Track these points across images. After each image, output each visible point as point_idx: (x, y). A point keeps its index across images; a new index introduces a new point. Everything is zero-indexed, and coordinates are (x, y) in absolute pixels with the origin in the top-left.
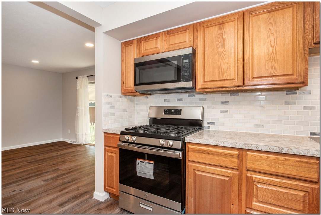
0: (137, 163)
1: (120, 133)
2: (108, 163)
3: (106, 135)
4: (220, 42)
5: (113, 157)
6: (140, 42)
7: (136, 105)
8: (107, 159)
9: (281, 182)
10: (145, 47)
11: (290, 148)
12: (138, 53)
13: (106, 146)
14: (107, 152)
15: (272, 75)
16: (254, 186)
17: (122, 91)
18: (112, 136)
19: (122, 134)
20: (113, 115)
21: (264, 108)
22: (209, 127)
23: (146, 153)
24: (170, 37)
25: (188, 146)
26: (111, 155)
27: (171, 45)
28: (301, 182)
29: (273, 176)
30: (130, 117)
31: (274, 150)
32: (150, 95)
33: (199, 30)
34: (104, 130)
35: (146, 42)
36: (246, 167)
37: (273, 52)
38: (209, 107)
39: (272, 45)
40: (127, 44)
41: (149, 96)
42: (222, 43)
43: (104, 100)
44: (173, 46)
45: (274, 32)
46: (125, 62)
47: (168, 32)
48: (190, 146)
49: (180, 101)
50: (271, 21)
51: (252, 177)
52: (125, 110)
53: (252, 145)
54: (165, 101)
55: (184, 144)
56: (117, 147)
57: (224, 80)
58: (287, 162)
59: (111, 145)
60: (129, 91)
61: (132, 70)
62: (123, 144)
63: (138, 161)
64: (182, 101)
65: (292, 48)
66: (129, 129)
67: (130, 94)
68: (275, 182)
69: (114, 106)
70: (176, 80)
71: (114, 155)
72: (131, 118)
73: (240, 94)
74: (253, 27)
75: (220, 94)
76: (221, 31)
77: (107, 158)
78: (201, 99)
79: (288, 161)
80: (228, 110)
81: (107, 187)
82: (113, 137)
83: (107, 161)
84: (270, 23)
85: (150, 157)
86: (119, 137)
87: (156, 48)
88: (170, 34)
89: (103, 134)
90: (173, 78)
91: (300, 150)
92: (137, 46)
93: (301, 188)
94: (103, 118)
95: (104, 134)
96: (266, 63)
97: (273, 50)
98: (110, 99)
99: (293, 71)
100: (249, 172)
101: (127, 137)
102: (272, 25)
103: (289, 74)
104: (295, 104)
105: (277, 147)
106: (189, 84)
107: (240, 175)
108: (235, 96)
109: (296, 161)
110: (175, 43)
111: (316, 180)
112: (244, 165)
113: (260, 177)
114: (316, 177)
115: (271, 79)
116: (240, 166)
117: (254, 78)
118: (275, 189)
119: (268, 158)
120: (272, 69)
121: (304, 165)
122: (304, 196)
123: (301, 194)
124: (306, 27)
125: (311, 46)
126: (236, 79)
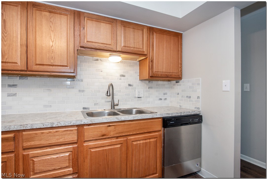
9: (53, 151)
11: (59, 122)
15: (52, 64)
16: (31, 161)
21: (51, 91)
28: (67, 146)
29: (48, 147)
31: (46, 126)
36: (23, 147)
37: (53, 46)
39: (52, 40)
45: (54, 30)
51: (29, 154)
53: (27, 125)
58: (56, 134)
65: (66, 46)
68: (48, 152)
73: (29, 78)
79: (58, 132)
80: (16, 93)
84: (51, 21)
91: (66, 122)
93: (67, 150)
96: (47, 53)
97: (53, 44)
99: (67, 63)
100: (26, 151)
102: (52, 23)
103: (64, 66)
104: (73, 88)
105: (49, 123)
107: (17, 157)
108: (24, 80)
109: (63, 131)
111: (76, 141)
112: (21, 146)
113: (36, 152)
114: (76, 139)
115: (51, 67)
116: (16, 147)
117: (37, 65)
118: (49, 158)
119: (42, 133)
120: (52, 59)
121: (69, 132)
122: (69, 155)
123: (67, 154)
124: (76, 34)
125: (78, 48)
126: (19, 63)
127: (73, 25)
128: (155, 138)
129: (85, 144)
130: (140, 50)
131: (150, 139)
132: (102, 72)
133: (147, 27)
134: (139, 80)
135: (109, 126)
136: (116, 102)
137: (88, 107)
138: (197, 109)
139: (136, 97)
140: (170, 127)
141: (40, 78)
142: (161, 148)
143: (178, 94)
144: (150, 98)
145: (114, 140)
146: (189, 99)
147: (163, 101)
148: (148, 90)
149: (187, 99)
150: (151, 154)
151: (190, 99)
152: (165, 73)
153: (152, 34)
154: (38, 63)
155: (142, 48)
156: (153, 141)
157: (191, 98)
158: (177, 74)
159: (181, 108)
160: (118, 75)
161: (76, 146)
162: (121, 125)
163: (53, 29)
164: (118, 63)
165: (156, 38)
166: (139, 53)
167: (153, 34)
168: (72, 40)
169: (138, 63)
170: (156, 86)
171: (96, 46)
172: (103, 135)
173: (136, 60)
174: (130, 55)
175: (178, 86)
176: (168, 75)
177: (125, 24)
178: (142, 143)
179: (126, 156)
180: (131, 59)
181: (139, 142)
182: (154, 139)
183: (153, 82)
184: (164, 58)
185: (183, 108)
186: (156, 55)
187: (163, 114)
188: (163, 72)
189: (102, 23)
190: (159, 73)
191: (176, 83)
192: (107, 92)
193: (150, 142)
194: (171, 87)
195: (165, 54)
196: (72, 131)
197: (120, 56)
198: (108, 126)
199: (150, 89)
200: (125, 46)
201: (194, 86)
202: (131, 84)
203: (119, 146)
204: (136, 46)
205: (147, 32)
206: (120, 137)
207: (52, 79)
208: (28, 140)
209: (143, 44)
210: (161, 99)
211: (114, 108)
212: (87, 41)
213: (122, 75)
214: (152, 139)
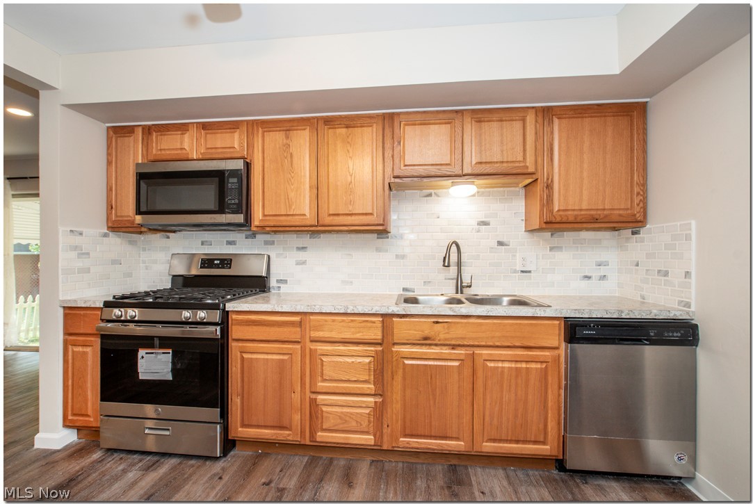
0: (139, 357)
1: (102, 306)
2: (73, 368)
3: (67, 311)
4: (286, 158)
5: (85, 353)
6: (150, 133)
7: (143, 251)
8: (70, 361)
10: (159, 145)
12: (145, 153)
13: (67, 333)
14: (70, 347)
15: (350, 213)
16: (319, 361)
17: (107, 224)
18: (82, 312)
19: (106, 307)
20: (88, 271)
22: (279, 287)
23: (157, 337)
24: (208, 135)
25: (232, 317)
26: (81, 350)
27: (209, 148)
30: (129, 275)
32: (174, 232)
33: (255, 132)
34: (63, 301)
35: (161, 135)
36: (310, 337)
37: (351, 182)
38: (278, 255)
39: (350, 172)
40: (118, 133)
41: (171, 235)
42: (289, 160)
43: (63, 239)
44: (213, 150)
46: (116, 167)
47: (205, 126)
48: (234, 317)
49: (231, 245)
50: (349, 140)
51: (316, 349)
52: (115, 262)
53: (315, 306)
54: (203, 244)
55: (226, 314)
56: (96, 332)
57: (293, 215)
58: (351, 324)
59: (81, 332)
60: (125, 224)
61: (131, 183)
62: (109, 325)
63: (142, 352)
64: (235, 244)
66: (124, 297)
67: (127, 230)
69: (88, 254)
70: (217, 209)
71: (88, 349)
72: (131, 277)
73: (322, 236)
74: (328, 144)
75: (295, 235)
76: (288, 142)
77: (70, 357)
78: (266, 243)
79: (354, 322)
80: (306, 260)
81: (70, 417)
82: (85, 315)
83: (70, 365)
84: (348, 142)
85: (165, 342)
86: (99, 313)
87: (181, 149)
88: (208, 130)
89: (61, 311)
90: (212, 207)
92: (143, 139)
93: (367, 353)
94: (61, 277)
95: (64, 311)
96: (344, 196)
97: (351, 179)
98: (77, 240)
99: (373, 209)
100: (314, 344)
101: (117, 312)
102: (351, 145)
103: (369, 213)
104: (387, 251)
106: (240, 218)
107: (303, 350)
108: (316, 239)
109: (362, 321)
110: (217, 146)
111: (380, 341)
112: (308, 336)
113: (325, 348)
114: (380, 337)
115: (349, 217)
116: (303, 336)
117: (330, 215)
118: (342, 360)
119: (334, 321)
120: (350, 204)
121: (369, 324)
122: (370, 362)
123: (367, 360)
124: (386, 155)
125: (391, 180)
126: (308, 215)
127: (381, 140)
128: (542, 362)
129: (396, 349)
130: (517, 165)
131: (529, 362)
132: (438, 217)
133: (534, 110)
134: (525, 231)
135: (437, 322)
136: (466, 281)
137: (412, 287)
138: (684, 307)
139: (515, 270)
140: (583, 343)
141: (338, 235)
142: (560, 388)
143: (637, 265)
144: (554, 273)
145: (446, 351)
146: (663, 278)
147: (594, 281)
148: (551, 253)
149: (661, 278)
150: (530, 397)
151: (666, 278)
152: (588, 213)
153: (549, 124)
154: (331, 213)
155: (521, 159)
156: (536, 368)
157: (668, 276)
158: (629, 212)
159: (644, 303)
160: (474, 222)
161: (380, 348)
162: (462, 323)
163: (351, 155)
164: (474, 195)
165: (560, 130)
166: (515, 172)
167: (551, 122)
168: (380, 167)
169: (522, 192)
170: (574, 243)
171: (421, 171)
172: (426, 339)
173: (516, 185)
174: (493, 179)
175: (636, 242)
176: (598, 217)
177: (480, 116)
178: (509, 367)
179: (471, 386)
180: (504, 186)
181: (500, 365)
182: (539, 364)
183: (565, 233)
184: (585, 174)
185: (649, 303)
186: (559, 170)
187: (565, 310)
188: (581, 210)
189: (432, 126)
190: (570, 213)
191: (632, 234)
192: (445, 258)
193: (527, 368)
194: (621, 246)
195: (585, 166)
196: (374, 322)
197: (472, 183)
198: (434, 322)
199: (556, 253)
200: (481, 163)
201: (676, 244)
202: (504, 240)
203: (456, 364)
204: (507, 157)
205: (536, 121)
206: (459, 348)
207: (353, 236)
208: (317, 328)
209: (524, 151)
210: (589, 278)
211: (462, 293)
212: (405, 166)
213: (482, 222)
214: (533, 363)
